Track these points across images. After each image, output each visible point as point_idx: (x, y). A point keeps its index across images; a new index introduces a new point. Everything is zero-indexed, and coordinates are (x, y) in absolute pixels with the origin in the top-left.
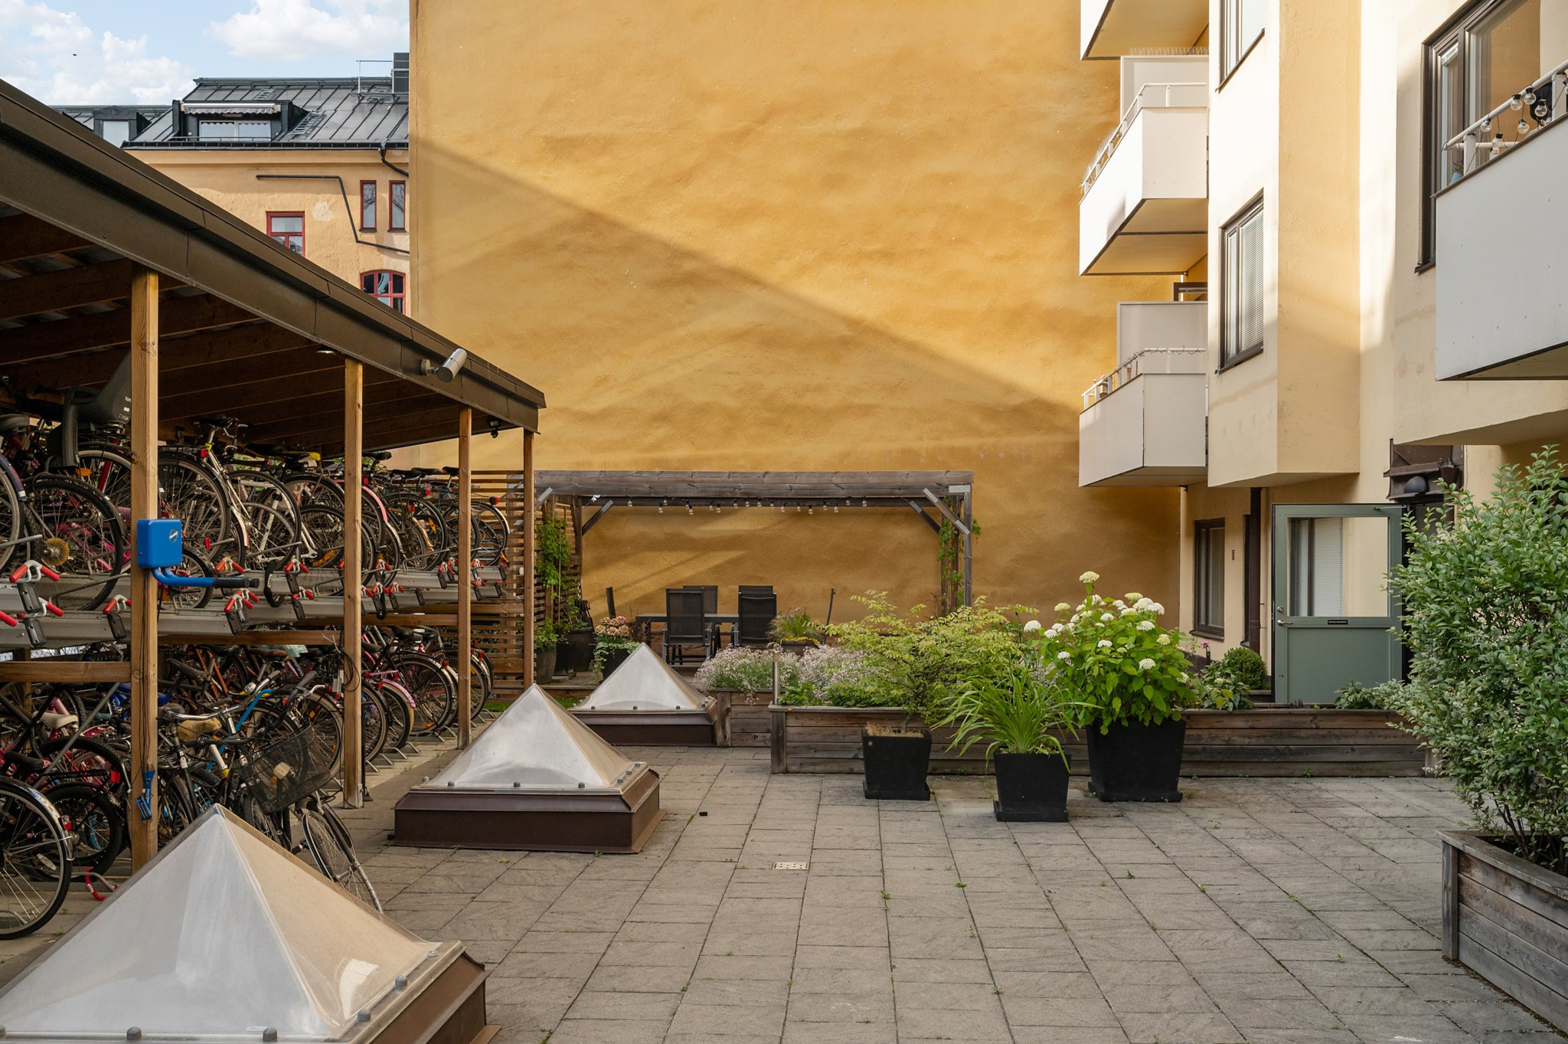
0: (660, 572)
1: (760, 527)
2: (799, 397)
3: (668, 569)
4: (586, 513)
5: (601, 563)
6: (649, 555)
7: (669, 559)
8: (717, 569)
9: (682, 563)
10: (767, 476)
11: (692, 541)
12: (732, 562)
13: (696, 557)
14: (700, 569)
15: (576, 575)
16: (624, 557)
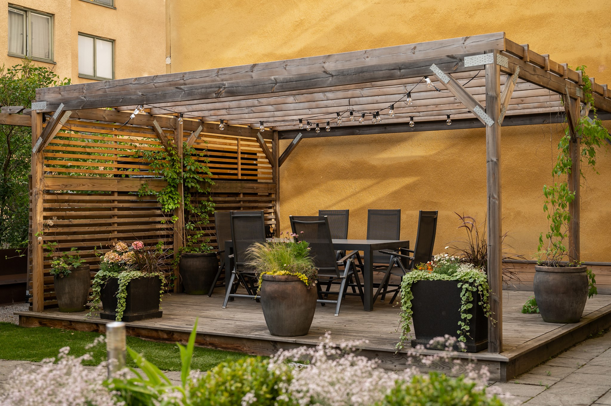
0: (347, 198)
1: (432, 152)
2: (471, 16)
3: (354, 194)
4: (283, 144)
5: (299, 191)
6: (338, 183)
7: (354, 185)
8: (395, 195)
9: (365, 189)
10: (255, 69)
11: (373, 168)
12: (408, 188)
13: (378, 183)
14: (381, 195)
15: (270, 202)
16: (316, 185)
